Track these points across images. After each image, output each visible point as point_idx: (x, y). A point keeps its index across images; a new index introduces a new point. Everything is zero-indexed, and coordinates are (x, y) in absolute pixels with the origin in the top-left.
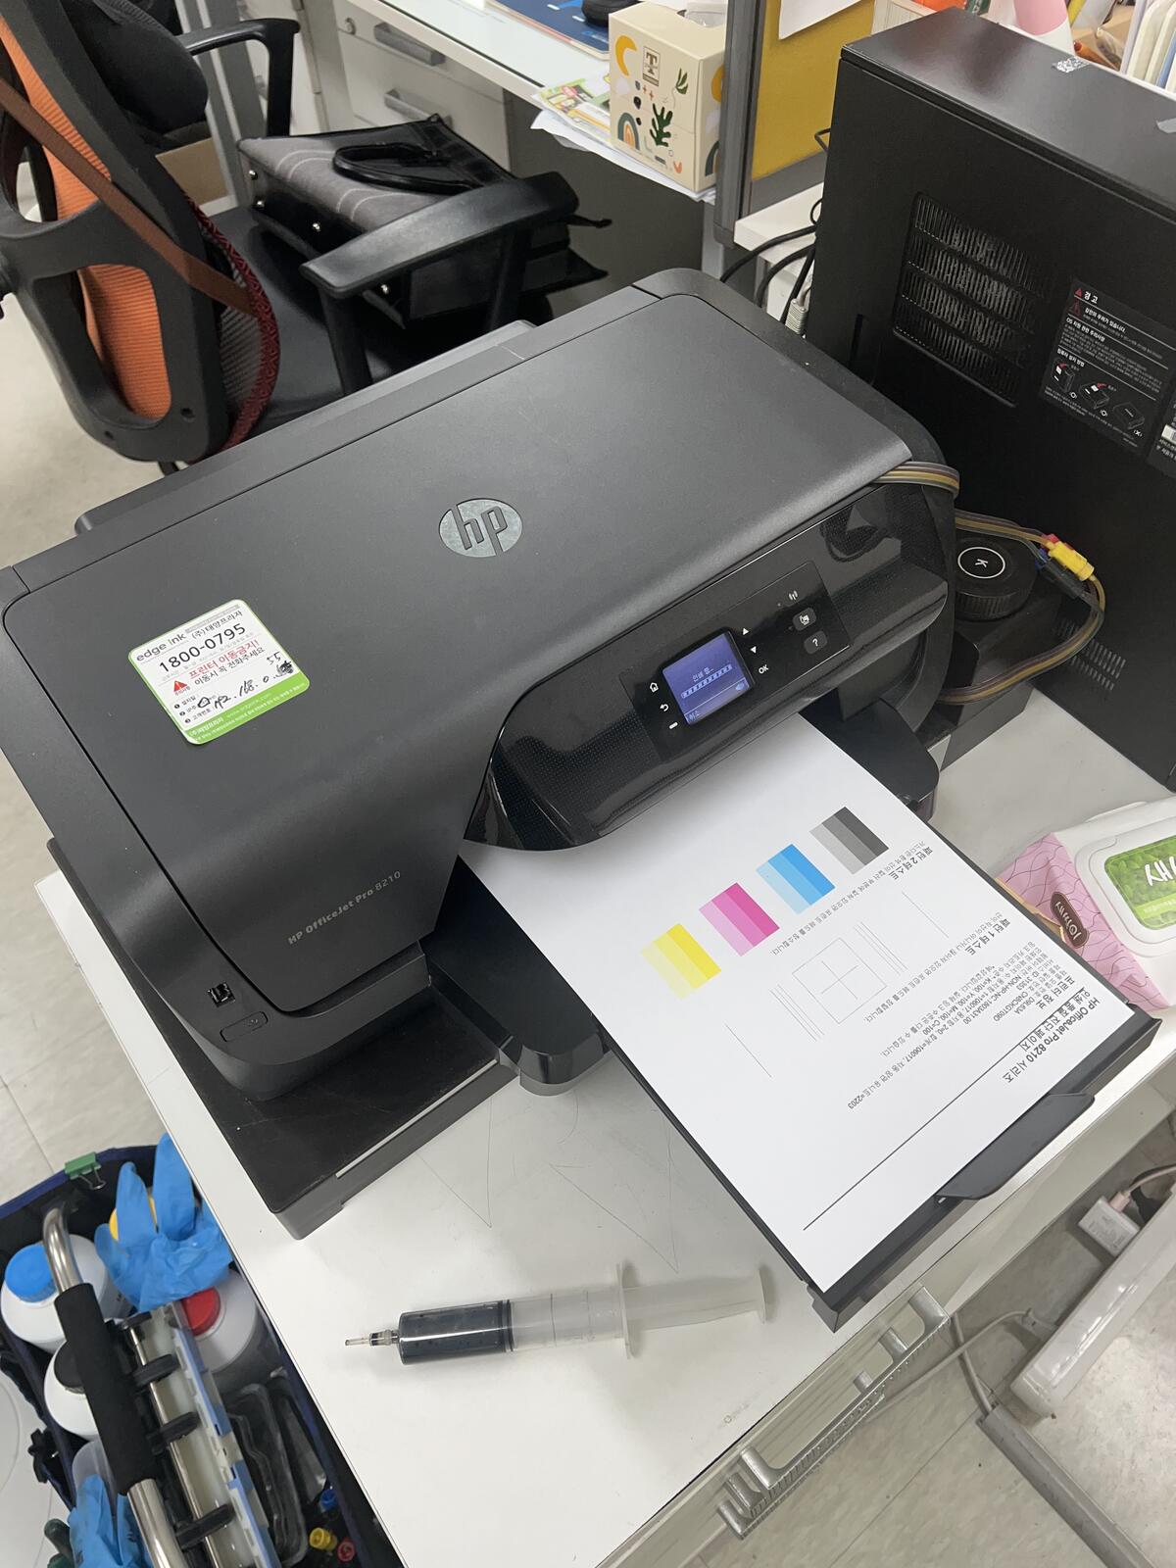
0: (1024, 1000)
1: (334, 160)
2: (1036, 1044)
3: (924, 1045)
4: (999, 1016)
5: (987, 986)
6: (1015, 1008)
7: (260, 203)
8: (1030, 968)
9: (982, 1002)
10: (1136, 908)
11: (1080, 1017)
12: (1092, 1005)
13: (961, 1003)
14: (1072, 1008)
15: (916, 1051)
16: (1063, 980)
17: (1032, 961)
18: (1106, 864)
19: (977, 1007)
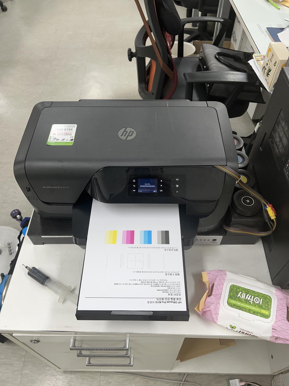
0: (167, 291)
1: (216, 54)
2: (160, 301)
3: (139, 284)
4: (158, 290)
5: (162, 283)
6: (163, 291)
7: (200, 58)
8: (174, 286)
9: (158, 285)
10: (229, 299)
11: (174, 303)
12: (179, 303)
13: (154, 282)
14: (174, 300)
15: (136, 284)
16: (178, 294)
17: (176, 285)
18: (232, 285)
19: (156, 285)
